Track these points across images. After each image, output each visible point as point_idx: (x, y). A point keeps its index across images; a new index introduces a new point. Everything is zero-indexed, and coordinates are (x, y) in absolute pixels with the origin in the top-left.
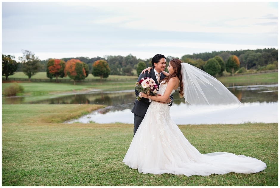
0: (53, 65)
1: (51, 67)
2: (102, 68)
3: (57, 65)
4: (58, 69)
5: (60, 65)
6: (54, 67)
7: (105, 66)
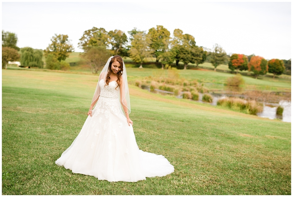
0: (236, 58)
1: (234, 60)
2: (278, 66)
3: (240, 59)
4: (241, 63)
5: (243, 59)
6: (238, 61)
7: (281, 64)
